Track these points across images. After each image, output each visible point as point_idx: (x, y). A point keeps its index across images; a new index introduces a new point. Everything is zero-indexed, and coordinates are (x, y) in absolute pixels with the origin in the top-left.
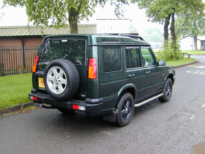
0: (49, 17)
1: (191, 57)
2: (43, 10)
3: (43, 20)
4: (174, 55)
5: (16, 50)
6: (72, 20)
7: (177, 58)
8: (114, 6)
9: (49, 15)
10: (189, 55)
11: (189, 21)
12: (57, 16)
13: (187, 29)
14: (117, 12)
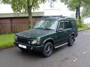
0: (21, 9)
1: (88, 26)
2: (19, 6)
3: (19, 10)
4: (79, 25)
5: (6, 23)
6: (29, 10)
7: (81, 27)
8: (50, 3)
9: (22, 8)
10: (87, 25)
11: (89, 10)
12: (25, 8)
13: (88, 14)
14: (51, 6)
